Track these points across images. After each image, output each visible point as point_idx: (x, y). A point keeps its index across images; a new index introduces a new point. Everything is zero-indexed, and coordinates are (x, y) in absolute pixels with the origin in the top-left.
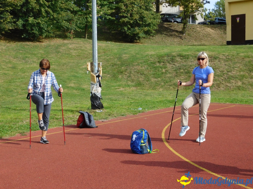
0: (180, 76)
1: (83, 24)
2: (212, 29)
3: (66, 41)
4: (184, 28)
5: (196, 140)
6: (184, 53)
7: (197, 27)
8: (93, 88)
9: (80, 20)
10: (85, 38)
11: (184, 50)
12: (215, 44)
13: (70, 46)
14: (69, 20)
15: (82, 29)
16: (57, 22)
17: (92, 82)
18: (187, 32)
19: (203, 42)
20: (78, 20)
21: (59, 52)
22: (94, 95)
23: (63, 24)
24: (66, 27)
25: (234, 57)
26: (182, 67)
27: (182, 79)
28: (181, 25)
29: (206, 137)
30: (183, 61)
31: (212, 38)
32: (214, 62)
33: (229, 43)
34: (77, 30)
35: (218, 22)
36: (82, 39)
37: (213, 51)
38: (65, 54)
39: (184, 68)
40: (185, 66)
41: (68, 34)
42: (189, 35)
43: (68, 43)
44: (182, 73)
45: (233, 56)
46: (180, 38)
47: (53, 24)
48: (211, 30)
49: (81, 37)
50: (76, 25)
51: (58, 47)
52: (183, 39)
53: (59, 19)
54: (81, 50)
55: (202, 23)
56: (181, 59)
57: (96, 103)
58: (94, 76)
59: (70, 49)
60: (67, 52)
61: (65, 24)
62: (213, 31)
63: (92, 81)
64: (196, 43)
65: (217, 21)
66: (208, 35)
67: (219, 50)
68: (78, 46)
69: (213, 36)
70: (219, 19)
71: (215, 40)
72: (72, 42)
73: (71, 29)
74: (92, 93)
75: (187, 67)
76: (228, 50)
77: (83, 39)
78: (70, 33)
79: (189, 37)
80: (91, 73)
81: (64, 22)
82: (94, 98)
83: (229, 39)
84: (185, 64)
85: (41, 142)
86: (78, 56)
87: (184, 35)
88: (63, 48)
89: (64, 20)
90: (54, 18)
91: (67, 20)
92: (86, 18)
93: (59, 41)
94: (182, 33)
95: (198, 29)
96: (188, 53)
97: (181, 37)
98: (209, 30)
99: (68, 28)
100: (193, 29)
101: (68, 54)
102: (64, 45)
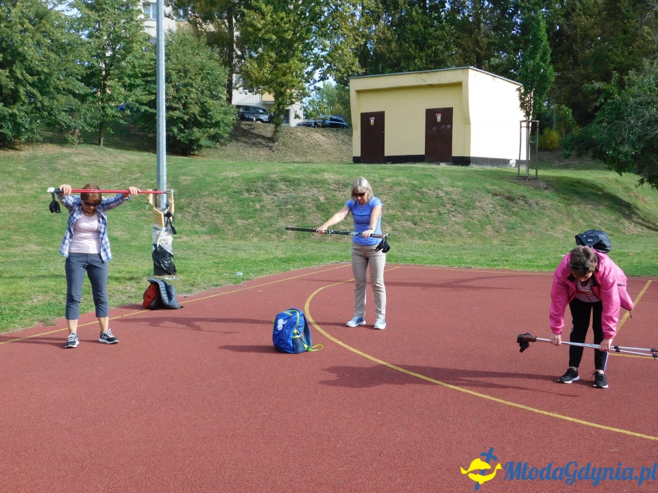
0: (287, 215)
1: (97, 119)
2: (323, 135)
3: (65, 150)
4: (276, 132)
5: (374, 326)
6: (292, 176)
7: (298, 131)
8: (158, 236)
9: (91, 111)
10: (99, 144)
11: (289, 171)
12: (329, 161)
13: (76, 160)
14: (71, 112)
15: (95, 127)
16: (50, 114)
17: (156, 226)
18: (281, 139)
19: (309, 158)
20: (88, 110)
21: (54, 170)
22: (158, 249)
23: (60, 118)
24: (66, 123)
25: (377, 184)
26: (289, 200)
27: (291, 220)
28: (271, 127)
30: (291, 190)
31: (324, 152)
32: (345, 193)
33: (356, 160)
34: (86, 131)
35: (331, 123)
36: (94, 146)
37: (341, 173)
38: (68, 173)
39: (293, 202)
40: (295, 198)
41: (70, 137)
42: (284, 144)
43: (71, 154)
44: (290, 210)
45: (375, 181)
46: (270, 149)
47: (42, 117)
48: (321, 137)
49: (91, 143)
50: (85, 121)
51: (51, 160)
52: (273, 151)
53: (52, 109)
54: (97, 166)
55: (304, 125)
56: (287, 186)
57: (163, 263)
58: (160, 215)
59: (76, 164)
60: (71, 170)
61: (64, 117)
62: (324, 138)
63: (156, 223)
64: (297, 159)
65: (328, 122)
66: (317, 146)
67: (350, 172)
68: (90, 158)
69: (326, 146)
70: (331, 119)
71: (329, 154)
72: (78, 151)
73: (75, 128)
74: (155, 245)
75: (298, 200)
76: (365, 172)
77: (96, 146)
78: (73, 134)
79: (284, 148)
80: (155, 208)
81: (63, 113)
82: (159, 255)
83: (357, 153)
84: (294, 194)
85: (101, 340)
86: (92, 176)
87: (276, 143)
88: (63, 162)
89: (63, 111)
90: (43, 105)
91: (68, 111)
92: (103, 108)
93: (52, 150)
94: (272, 140)
95: (299, 134)
96: (297, 176)
97: (271, 148)
98: (318, 136)
99: (69, 126)
100: (291, 133)
101: (72, 173)
102: (64, 156)
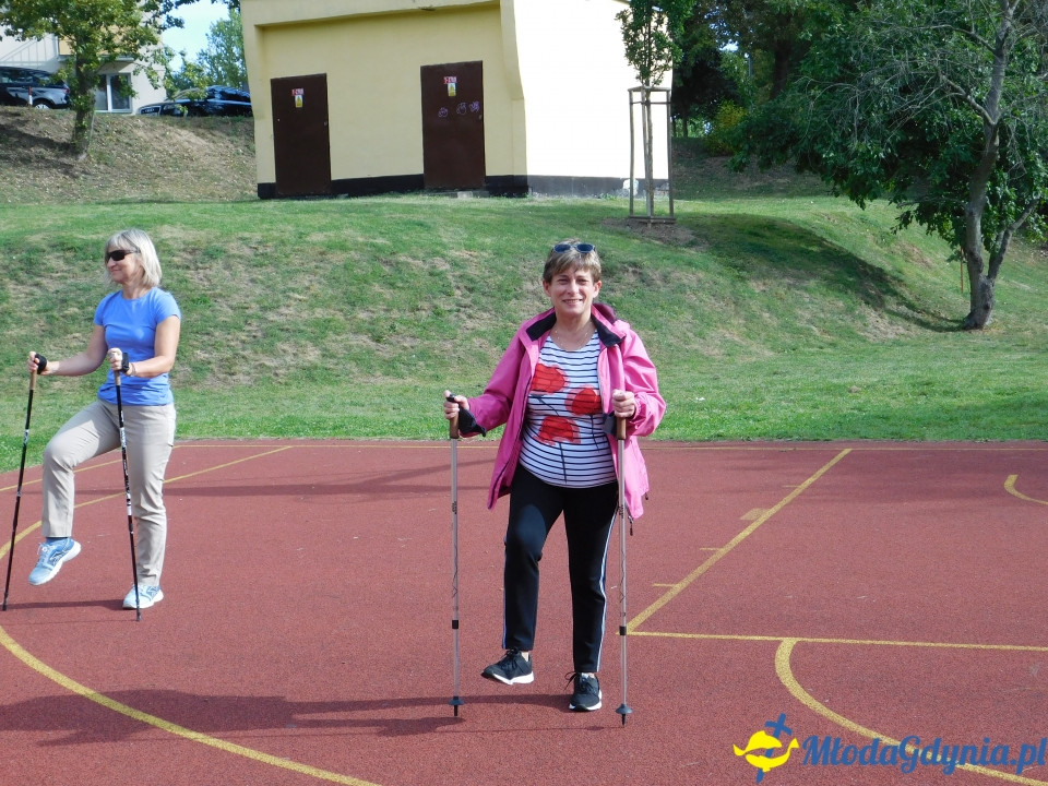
0: (66, 332)
2: (198, 135)
4: (80, 129)
5: (122, 602)
6: (81, 236)
7: (136, 126)
11: (78, 224)
12: (212, 195)
18: (93, 146)
19: (163, 189)
25: (288, 249)
26: (72, 295)
27: (74, 344)
28: (68, 119)
29: (165, 584)
30: (76, 270)
31: (201, 173)
32: (208, 271)
33: (266, 192)
35: (224, 106)
37: (202, 225)
39: (82, 299)
40: (86, 290)
42: (101, 158)
44: (74, 318)
45: (283, 243)
46: (66, 173)
48: (194, 139)
52: (75, 177)
55: (156, 110)
56: (67, 261)
62: (202, 142)
64: (134, 194)
65: (217, 100)
66: (184, 159)
67: (228, 220)
69: (205, 161)
70: (225, 95)
71: (213, 179)
75: (93, 293)
76: (262, 221)
79: (102, 167)
83: (268, 175)
84: (83, 281)
87: (82, 157)
94: (71, 149)
95: (140, 133)
96: (94, 237)
97: (67, 169)
98: (185, 138)
100: (119, 132)
